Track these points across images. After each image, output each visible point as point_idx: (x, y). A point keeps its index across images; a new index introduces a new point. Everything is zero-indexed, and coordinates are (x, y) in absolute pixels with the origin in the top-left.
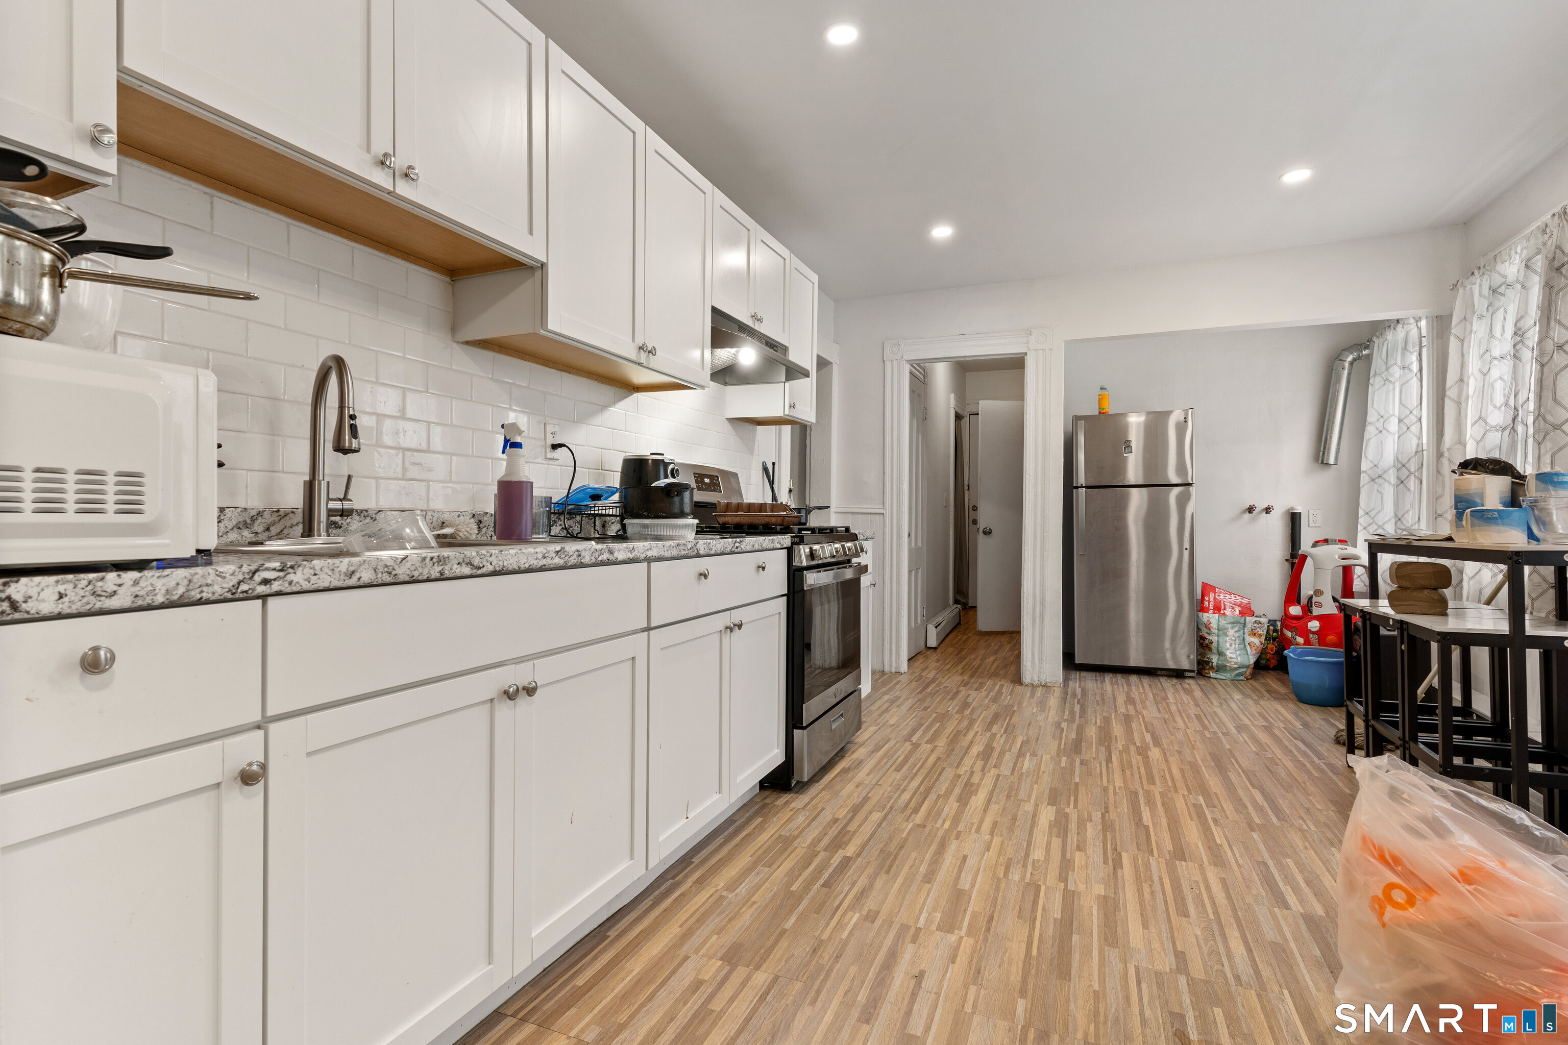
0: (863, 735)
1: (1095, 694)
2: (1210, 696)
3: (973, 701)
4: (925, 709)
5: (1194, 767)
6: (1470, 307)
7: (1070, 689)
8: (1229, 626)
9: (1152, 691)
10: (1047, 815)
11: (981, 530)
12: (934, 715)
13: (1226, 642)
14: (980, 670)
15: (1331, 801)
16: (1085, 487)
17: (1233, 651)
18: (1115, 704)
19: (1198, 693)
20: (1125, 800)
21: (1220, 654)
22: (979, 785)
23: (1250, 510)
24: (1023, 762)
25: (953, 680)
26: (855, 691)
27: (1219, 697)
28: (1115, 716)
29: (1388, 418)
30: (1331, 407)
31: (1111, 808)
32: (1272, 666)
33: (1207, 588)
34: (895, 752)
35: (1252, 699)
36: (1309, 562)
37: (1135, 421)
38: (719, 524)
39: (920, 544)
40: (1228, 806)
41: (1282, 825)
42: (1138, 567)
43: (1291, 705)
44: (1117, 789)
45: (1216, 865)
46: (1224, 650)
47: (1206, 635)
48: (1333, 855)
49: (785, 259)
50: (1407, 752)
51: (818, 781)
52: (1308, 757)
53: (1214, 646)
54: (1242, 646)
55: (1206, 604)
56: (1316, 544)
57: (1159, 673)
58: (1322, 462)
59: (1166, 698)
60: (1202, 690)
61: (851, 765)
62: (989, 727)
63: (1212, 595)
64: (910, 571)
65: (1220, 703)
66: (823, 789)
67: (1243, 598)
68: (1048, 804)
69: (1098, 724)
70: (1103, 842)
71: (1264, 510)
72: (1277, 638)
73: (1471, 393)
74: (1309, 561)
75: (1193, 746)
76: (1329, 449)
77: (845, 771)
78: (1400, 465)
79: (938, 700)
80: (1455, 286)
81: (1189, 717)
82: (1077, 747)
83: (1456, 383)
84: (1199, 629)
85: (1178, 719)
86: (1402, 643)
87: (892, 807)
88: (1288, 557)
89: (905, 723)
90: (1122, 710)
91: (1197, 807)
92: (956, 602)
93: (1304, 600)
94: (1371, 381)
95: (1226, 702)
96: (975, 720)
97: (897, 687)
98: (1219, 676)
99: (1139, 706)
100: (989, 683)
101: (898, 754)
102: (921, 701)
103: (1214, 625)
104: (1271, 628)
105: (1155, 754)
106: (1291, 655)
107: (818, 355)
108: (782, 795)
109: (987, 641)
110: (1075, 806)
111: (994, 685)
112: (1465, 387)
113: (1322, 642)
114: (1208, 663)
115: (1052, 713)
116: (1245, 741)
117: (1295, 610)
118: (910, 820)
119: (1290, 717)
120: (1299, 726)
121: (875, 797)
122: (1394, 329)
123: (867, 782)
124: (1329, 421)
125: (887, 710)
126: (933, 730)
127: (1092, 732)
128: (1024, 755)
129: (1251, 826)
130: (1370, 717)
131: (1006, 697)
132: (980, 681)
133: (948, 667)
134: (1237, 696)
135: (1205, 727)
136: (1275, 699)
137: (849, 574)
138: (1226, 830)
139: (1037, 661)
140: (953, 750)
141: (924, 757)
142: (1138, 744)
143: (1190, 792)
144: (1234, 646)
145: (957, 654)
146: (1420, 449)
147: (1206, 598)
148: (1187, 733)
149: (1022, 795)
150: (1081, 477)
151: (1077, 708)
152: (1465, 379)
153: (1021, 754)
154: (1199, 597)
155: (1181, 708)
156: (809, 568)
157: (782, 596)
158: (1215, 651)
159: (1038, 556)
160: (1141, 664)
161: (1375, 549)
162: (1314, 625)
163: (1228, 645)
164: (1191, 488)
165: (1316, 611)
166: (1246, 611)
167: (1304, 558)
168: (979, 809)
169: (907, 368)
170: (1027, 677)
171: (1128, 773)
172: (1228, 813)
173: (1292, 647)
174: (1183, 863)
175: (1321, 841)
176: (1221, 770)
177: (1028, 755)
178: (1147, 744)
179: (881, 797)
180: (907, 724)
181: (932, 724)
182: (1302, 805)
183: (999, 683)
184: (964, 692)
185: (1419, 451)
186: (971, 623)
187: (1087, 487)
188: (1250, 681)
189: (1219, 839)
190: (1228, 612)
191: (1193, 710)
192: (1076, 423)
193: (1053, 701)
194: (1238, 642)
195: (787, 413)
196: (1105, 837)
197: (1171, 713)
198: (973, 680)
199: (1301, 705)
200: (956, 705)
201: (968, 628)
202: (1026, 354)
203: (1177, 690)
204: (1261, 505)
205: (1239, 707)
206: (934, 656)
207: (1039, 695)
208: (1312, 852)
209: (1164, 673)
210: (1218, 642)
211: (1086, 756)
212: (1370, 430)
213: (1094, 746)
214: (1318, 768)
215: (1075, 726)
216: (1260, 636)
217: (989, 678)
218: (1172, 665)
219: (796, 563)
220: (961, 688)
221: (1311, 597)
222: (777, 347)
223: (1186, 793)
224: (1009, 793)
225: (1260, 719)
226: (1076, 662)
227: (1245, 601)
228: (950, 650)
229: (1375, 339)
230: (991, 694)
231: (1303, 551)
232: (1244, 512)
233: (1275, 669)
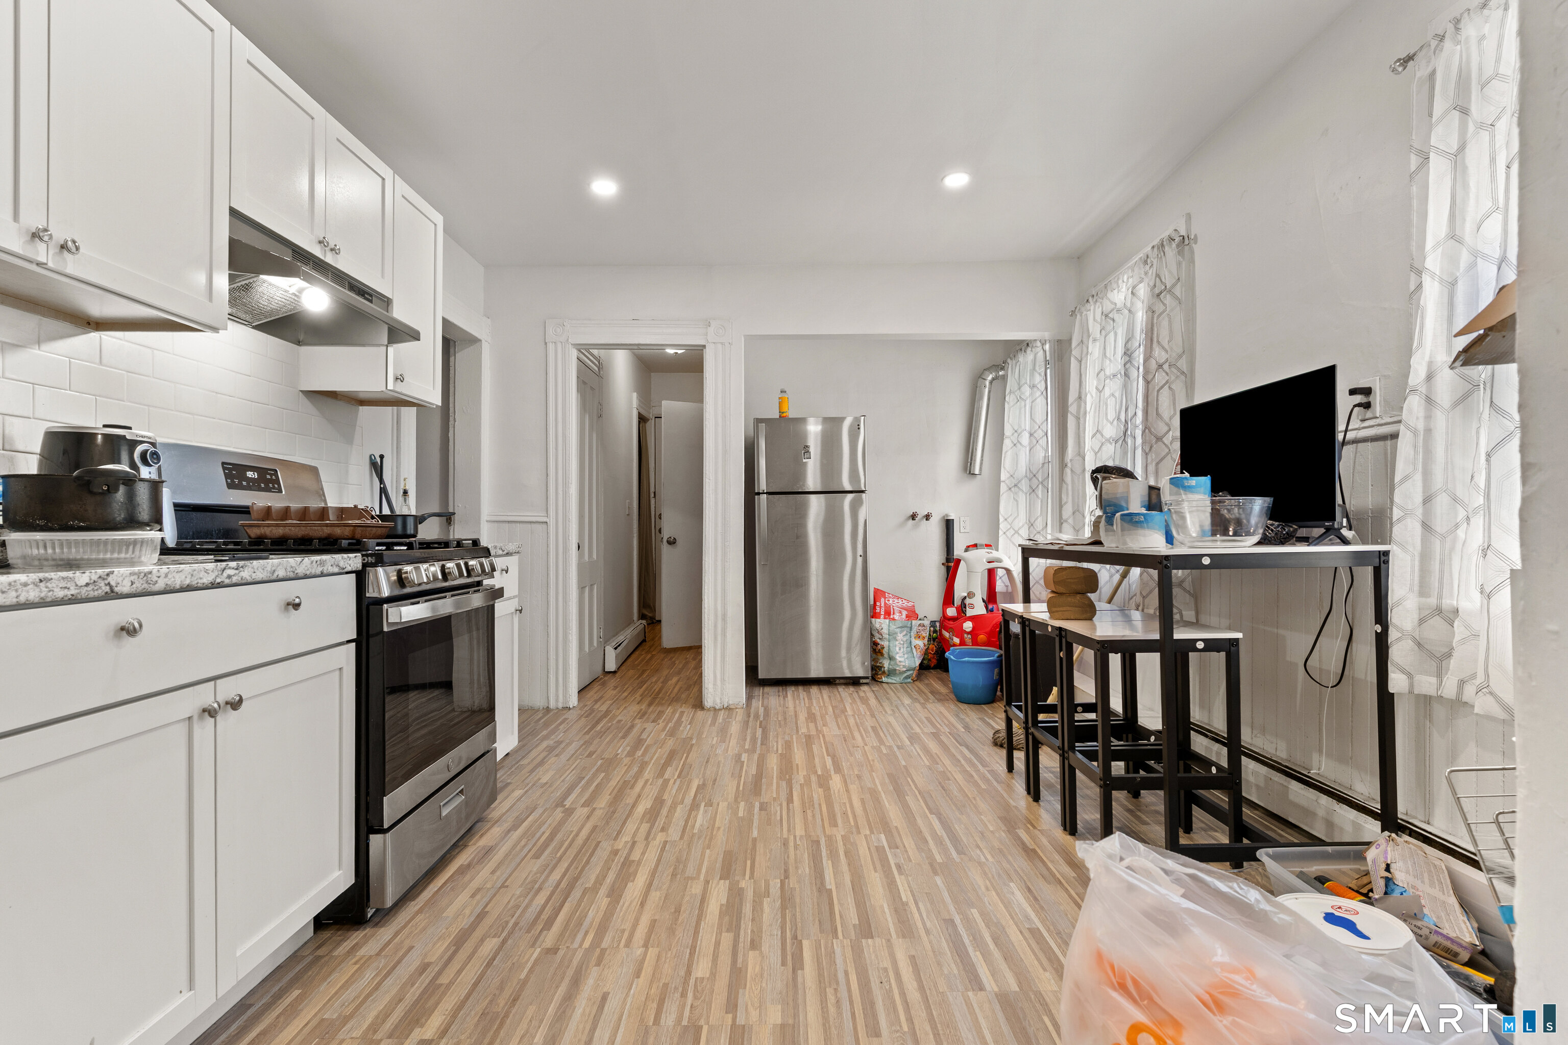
0: (502, 806)
1: (777, 714)
2: (883, 704)
3: (648, 737)
4: (590, 755)
5: (873, 793)
6: (1085, 332)
7: (752, 710)
8: (898, 630)
9: (831, 703)
10: (719, 894)
11: (665, 540)
12: (600, 762)
13: (896, 646)
14: (660, 695)
15: (1000, 818)
16: (766, 493)
17: (901, 655)
18: (796, 723)
19: (873, 701)
20: (806, 855)
21: (891, 658)
22: (639, 862)
23: (913, 517)
24: (696, 816)
25: (627, 712)
26: (488, 752)
27: (891, 703)
28: (797, 738)
29: (1021, 433)
30: (976, 422)
31: (791, 870)
32: (932, 665)
33: (879, 594)
34: (540, 827)
35: (920, 703)
36: (962, 567)
37: (814, 429)
38: (250, 537)
39: (595, 556)
40: (909, 843)
41: (962, 859)
42: (817, 575)
43: (952, 706)
44: (798, 839)
45: (904, 937)
46: (894, 655)
47: (878, 640)
48: (1013, 893)
49: (383, 179)
50: (1066, 762)
51: (414, 898)
52: (973, 765)
53: (885, 651)
54: (909, 649)
55: (878, 610)
56: (967, 549)
57: (838, 681)
58: (970, 472)
59: (844, 711)
60: (877, 698)
61: (474, 858)
62: (661, 773)
63: (883, 600)
64: (581, 589)
65: (893, 710)
66: (420, 911)
67: (908, 601)
68: (721, 879)
69: (780, 752)
70: (782, 928)
71: (924, 517)
72: (937, 638)
73: (1088, 409)
74: (962, 565)
75: (871, 766)
76: (975, 460)
77: (462, 870)
78: (1032, 476)
79: (608, 739)
80: (1073, 312)
81: (866, 731)
82: (757, 785)
83: (1076, 400)
84: (872, 635)
85: (857, 735)
86: (1061, 650)
87: (516, 924)
88: (944, 561)
89: (562, 779)
90: (803, 730)
91: (880, 850)
92: (642, 616)
93: (957, 602)
94: (1007, 399)
95: (898, 709)
96: (646, 763)
97: (561, 727)
98: (890, 681)
99: (820, 723)
100: (669, 710)
101: (542, 830)
102: (587, 743)
103: (885, 631)
104: (932, 629)
105: (836, 782)
106: (952, 657)
107: (444, 319)
108: (350, 933)
109: (672, 658)
110: (752, 877)
111: (674, 713)
112: (1083, 404)
113: (975, 642)
114: (880, 668)
115: (733, 742)
116: (919, 754)
117: (951, 612)
118: (538, 943)
119: (953, 720)
120: (960, 727)
121: (495, 911)
122: (1025, 352)
123: (488, 886)
124: (974, 434)
125: (542, 763)
126: (595, 784)
127: (773, 762)
128: (698, 806)
129: (934, 869)
130: (1030, 725)
131: (686, 727)
132: (659, 709)
133: (625, 694)
134: (907, 701)
135: (881, 741)
136: (940, 700)
137: (476, 600)
138: (910, 878)
139: (719, 683)
140: (614, 812)
141: (575, 829)
142: (819, 773)
143: (872, 832)
144: (902, 649)
145: (638, 678)
146: (1047, 461)
147: (878, 604)
148: (865, 751)
149: (690, 870)
150: (762, 484)
151: (759, 732)
152: (1083, 397)
153: (694, 806)
154: (872, 603)
155: (858, 721)
156: (391, 600)
157: (349, 642)
158: (886, 655)
159: (719, 568)
160: (822, 675)
161: (1028, 553)
162: (968, 626)
163: (897, 649)
164: (864, 495)
165: (970, 613)
166: (912, 614)
167: (958, 562)
168: (634, 903)
169: (574, 353)
170: (709, 701)
171: (809, 813)
172: (910, 853)
173: (952, 648)
174: (870, 940)
175: (999, 875)
176: (899, 793)
177: (703, 804)
178: (828, 771)
179: (504, 909)
180: (563, 781)
181: (595, 775)
182: (976, 828)
183: (680, 710)
184: (639, 726)
185: (1046, 462)
186: (657, 639)
187: (768, 493)
188: (916, 683)
189: (905, 896)
190: (896, 616)
191: (869, 723)
192: (758, 426)
193: (735, 728)
194: (905, 645)
195: (390, 387)
196: (783, 917)
197: (850, 727)
198: (651, 709)
199: (960, 705)
200: (628, 745)
201: (653, 645)
202: (704, 346)
203: (854, 700)
204: (922, 513)
205: (910, 714)
206: (612, 682)
207: (721, 721)
208: (994, 893)
209: (842, 681)
210: (889, 646)
211: (765, 798)
212: (1007, 443)
213: (775, 781)
214: (984, 778)
215: (756, 757)
216: (924, 638)
217: (669, 705)
218: (847, 674)
219: (371, 593)
220: (637, 721)
221: (965, 598)
222: (371, 296)
223: (868, 832)
224: (675, 869)
225: (928, 724)
226: (760, 677)
227: (910, 604)
228: (631, 672)
229: (1009, 361)
230: (670, 725)
231: (957, 555)
232: (908, 519)
233: (935, 668)
